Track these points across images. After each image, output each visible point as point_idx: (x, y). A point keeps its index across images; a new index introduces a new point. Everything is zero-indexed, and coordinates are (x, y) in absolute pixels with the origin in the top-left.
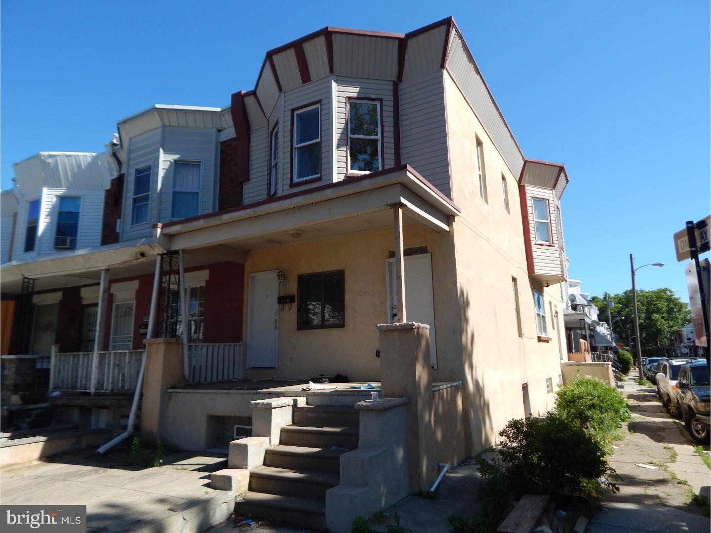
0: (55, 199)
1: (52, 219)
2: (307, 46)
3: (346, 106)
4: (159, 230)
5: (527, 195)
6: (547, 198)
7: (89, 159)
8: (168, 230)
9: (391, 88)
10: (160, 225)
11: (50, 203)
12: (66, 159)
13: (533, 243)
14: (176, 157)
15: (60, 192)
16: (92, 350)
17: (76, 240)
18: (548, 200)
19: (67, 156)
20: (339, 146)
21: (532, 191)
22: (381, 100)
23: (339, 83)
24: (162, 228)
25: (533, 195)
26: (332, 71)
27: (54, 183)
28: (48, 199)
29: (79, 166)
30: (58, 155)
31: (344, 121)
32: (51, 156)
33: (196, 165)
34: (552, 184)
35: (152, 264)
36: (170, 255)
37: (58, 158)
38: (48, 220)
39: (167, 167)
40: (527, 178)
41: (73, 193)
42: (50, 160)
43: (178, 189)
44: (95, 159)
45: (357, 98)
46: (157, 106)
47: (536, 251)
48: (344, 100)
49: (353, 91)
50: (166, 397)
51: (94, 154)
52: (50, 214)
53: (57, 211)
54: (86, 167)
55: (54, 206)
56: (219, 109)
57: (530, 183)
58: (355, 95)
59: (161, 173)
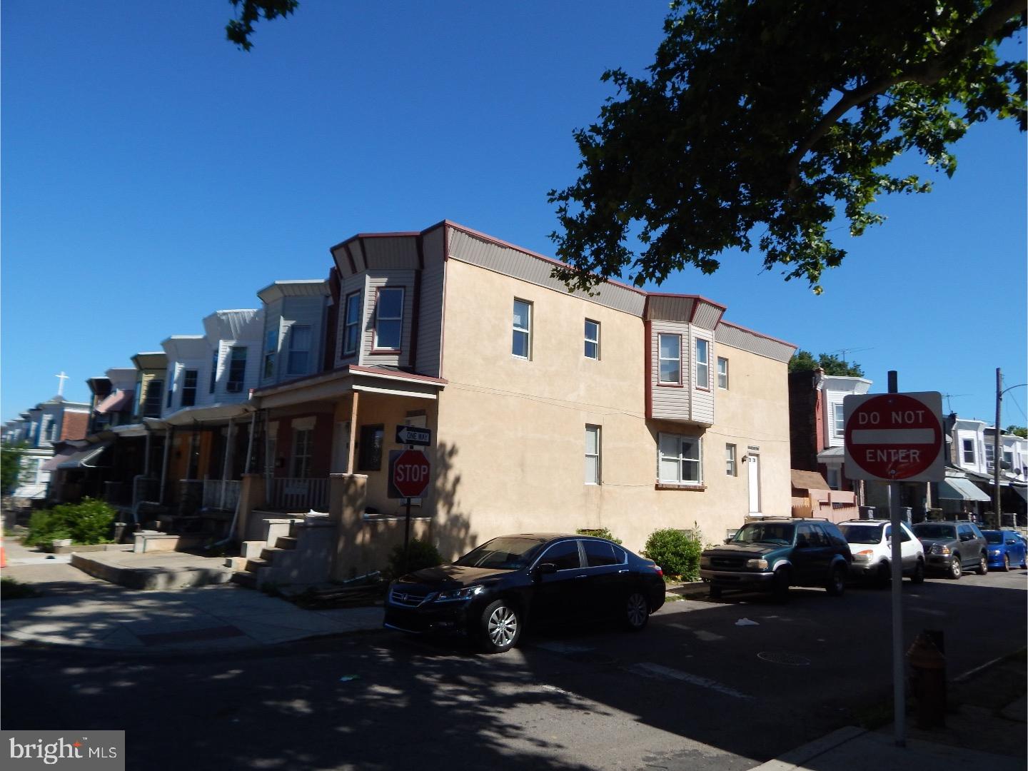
0: (228, 350)
1: (226, 367)
2: (351, 246)
3: (376, 294)
4: (251, 394)
5: (653, 331)
6: (680, 333)
7: (252, 315)
8: (259, 394)
9: (414, 275)
10: (251, 390)
11: (225, 353)
12: (235, 316)
13: (654, 384)
14: (292, 322)
15: (232, 343)
16: (221, 479)
17: (243, 384)
18: (681, 335)
19: (236, 313)
20: (367, 328)
21: (659, 326)
22: (404, 287)
23: (372, 276)
24: (254, 392)
25: (660, 331)
26: (366, 266)
27: (228, 337)
28: (224, 348)
29: (245, 321)
30: (230, 313)
31: (373, 307)
32: (224, 314)
33: (307, 328)
34: (687, 317)
35: (250, 417)
36: (260, 411)
37: (229, 315)
38: (223, 368)
39: (285, 332)
40: (653, 313)
41: (243, 344)
42: (224, 318)
43: (295, 349)
44: (256, 314)
45: (386, 287)
46: (277, 282)
47: (656, 393)
48: (375, 289)
49: (382, 282)
50: (250, 516)
51: (255, 310)
52: (225, 363)
53: (230, 359)
54: (250, 321)
55: (228, 356)
56: (322, 281)
57: (656, 318)
58: (383, 284)
59: (281, 337)
